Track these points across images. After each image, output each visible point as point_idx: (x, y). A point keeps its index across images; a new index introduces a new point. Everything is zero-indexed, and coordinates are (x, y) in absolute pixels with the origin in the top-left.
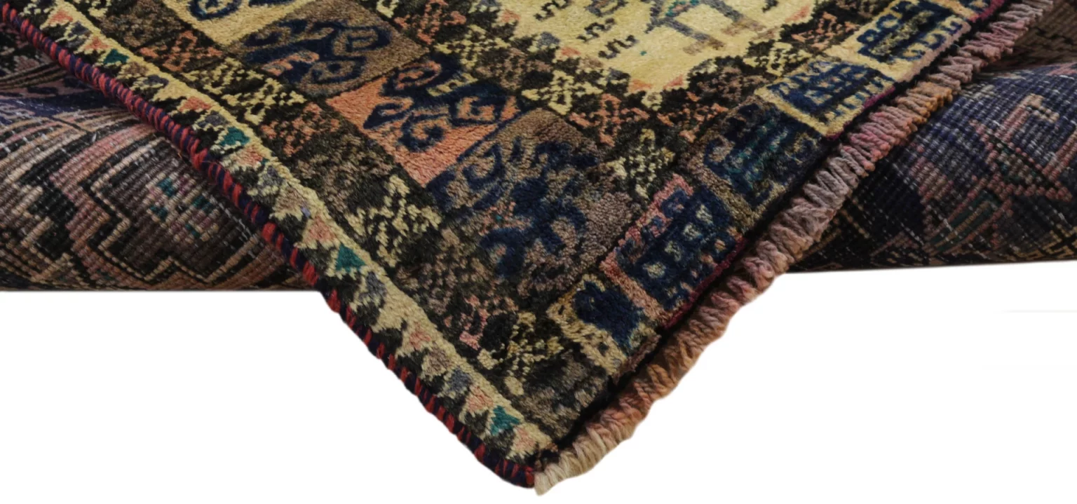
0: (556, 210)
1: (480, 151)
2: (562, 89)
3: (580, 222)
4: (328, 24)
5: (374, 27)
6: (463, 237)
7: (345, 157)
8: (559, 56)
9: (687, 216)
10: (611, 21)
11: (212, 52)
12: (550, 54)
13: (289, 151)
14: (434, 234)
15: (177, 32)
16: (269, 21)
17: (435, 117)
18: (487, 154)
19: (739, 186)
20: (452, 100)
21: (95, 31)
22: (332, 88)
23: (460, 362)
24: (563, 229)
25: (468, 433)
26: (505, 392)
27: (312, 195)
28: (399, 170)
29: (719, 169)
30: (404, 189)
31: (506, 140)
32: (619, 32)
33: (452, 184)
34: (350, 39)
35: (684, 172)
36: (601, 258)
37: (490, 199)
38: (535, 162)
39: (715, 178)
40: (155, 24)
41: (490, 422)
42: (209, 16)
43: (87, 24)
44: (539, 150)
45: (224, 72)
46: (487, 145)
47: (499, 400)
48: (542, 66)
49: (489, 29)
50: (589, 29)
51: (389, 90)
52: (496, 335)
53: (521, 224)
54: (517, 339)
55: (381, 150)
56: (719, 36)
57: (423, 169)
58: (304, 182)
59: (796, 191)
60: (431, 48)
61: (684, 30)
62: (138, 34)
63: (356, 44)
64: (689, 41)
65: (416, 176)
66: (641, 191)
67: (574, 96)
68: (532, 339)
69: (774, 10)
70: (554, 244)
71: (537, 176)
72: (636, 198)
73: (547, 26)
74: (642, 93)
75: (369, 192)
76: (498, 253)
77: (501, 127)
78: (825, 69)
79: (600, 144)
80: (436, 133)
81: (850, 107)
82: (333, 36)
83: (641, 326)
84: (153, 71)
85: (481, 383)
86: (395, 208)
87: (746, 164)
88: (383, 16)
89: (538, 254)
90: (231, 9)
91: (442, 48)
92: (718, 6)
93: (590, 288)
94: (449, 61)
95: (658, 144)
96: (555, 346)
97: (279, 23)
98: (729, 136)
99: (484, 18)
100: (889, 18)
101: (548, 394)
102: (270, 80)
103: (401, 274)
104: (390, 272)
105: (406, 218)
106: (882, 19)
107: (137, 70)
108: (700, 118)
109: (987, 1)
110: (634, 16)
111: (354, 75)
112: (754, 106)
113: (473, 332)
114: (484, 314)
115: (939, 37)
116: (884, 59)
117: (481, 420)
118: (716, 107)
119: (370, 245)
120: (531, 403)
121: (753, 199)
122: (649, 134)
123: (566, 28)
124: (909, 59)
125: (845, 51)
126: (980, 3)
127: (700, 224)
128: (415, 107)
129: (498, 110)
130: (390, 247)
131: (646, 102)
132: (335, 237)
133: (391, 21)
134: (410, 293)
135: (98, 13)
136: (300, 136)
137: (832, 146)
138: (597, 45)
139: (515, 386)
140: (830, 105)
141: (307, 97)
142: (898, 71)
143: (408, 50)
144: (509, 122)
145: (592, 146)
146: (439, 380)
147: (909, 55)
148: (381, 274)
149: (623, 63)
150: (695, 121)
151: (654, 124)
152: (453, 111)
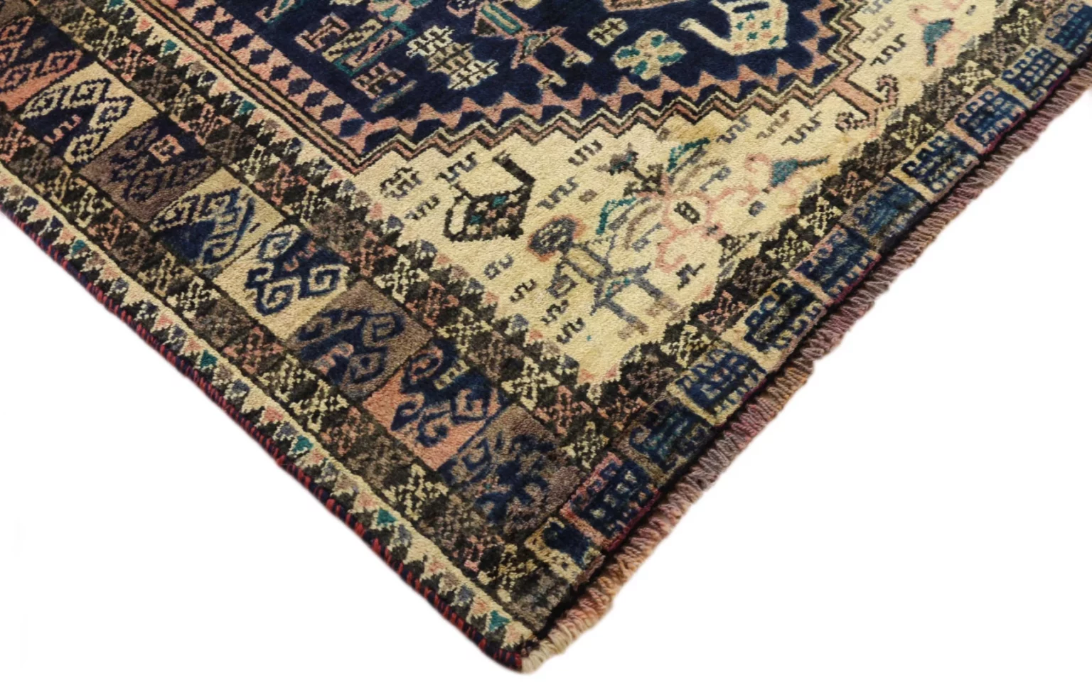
0: (527, 480)
1: (473, 444)
2: (532, 378)
3: (544, 485)
4: (358, 312)
5: (392, 314)
6: (464, 499)
7: (381, 454)
8: (529, 340)
9: (619, 478)
10: (565, 303)
11: (277, 349)
12: (520, 337)
13: (341, 452)
14: (444, 499)
15: (248, 328)
16: (314, 312)
17: (440, 415)
18: (479, 446)
19: (654, 458)
20: (451, 393)
21: (190, 332)
22: (368, 386)
23: (466, 582)
24: (533, 491)
25: (473, 631)
26: (497, 599)
27: (359, 480)
28: (418, 461)
29: (640, 448)
30: (422, 473)
31: (491, 433)
32: (571, 315)
33: (456, 468)
34: (375, 327)
35: (615, 451)
36: (561, 507)
37: (482, 476)
38: (511, 450)
39: (637, 454)
40: (232, 323)
41: (488, 622)
42: (270, 311)
43: (184, 326)
44: (514, 441)
45: (287, 371)
46: (479, 439)
47: (494, 606)
48: (517, 353)
49: (476, 311)
50: (549, 311)
51: (407, 388)
52: (490, 561)
53: (503, 489)
54: (505, 563)
55: (404, 448)
56: (645, 318)
57: (435, 457)
58: (353, 472)
59: (694, 462)
60: (435, 333)
61: (618, 311)
62: (221, 333)
63: (380, 332)
64: (621, 324)
65: (429, 463)
66: (586, 465)
67: (539, 389)
68: (515, 563)
69: (687, 287)
70: (526, 499)
71: (513, 459)
72: (583, 469)
73: (518, 308)
74: (587, 385)
75: (398, 475)
76: (488, 508)
77: (488, 423)
78: (718, 358)
79: (557, 435)
80: (442, 431)
81: (733, 402)
82: (362, 324)
83: (591, 550)
84: (237, 375)
85: (481, 595)
86: (416, 484)
87: (659, 444)
88: (397, 302)
89: (516, 506)
90: (286, 303)
91: (442, 332)
92: (644, 285)
93: (554, 526)
94: (448, 346)
95: (598, 432)
96: (531, 566)
97: (322, 314)
98: (648, 425)
99: (472, 300)
100: (770, 299)
101: (529, 599)
102: (321, 383)
103: (422, 525)
104: (415, 524)
105: (425, 490)
106: (765, 300)
107: (226, 374)
108: (627, 411)
109: (841, 288)
110: (582, 298)
111: (380, 370)
112: (665, 402)
113: (473, 560)
114: (481, 547)
115: (804, 323)
116: (762, 347)
117: (482, 621)
118: (639, 400)
119: (400, 508)
120: (517, 607)
121: (665, 468)
122: (591, 425)
123: (534, 308)
124: (780, 348)
125: (735, 336)
126: (835, 290)
127: (627, 484)
128: (426, 404)
129: (486, 405)
130: (414, 508)
131: (590, 395)
132: (376, 504)
133: (403, 306)
134: (429, 537)
135: (190, 315)
136: (347, 440)
137: (718, 432)
138: (555, 329)
139: (505, 595)
140: (719, 400)
141: (349, 400)
142: (770, 360)
143: (417, 336)
144: (493, 418)
145: (551, 436)
146: (451, 594)
147: (781, 342)
148: (408, 525)
149: (574, 348)
150: (623, 413)
151: (595, 417)
152: (454, 407)
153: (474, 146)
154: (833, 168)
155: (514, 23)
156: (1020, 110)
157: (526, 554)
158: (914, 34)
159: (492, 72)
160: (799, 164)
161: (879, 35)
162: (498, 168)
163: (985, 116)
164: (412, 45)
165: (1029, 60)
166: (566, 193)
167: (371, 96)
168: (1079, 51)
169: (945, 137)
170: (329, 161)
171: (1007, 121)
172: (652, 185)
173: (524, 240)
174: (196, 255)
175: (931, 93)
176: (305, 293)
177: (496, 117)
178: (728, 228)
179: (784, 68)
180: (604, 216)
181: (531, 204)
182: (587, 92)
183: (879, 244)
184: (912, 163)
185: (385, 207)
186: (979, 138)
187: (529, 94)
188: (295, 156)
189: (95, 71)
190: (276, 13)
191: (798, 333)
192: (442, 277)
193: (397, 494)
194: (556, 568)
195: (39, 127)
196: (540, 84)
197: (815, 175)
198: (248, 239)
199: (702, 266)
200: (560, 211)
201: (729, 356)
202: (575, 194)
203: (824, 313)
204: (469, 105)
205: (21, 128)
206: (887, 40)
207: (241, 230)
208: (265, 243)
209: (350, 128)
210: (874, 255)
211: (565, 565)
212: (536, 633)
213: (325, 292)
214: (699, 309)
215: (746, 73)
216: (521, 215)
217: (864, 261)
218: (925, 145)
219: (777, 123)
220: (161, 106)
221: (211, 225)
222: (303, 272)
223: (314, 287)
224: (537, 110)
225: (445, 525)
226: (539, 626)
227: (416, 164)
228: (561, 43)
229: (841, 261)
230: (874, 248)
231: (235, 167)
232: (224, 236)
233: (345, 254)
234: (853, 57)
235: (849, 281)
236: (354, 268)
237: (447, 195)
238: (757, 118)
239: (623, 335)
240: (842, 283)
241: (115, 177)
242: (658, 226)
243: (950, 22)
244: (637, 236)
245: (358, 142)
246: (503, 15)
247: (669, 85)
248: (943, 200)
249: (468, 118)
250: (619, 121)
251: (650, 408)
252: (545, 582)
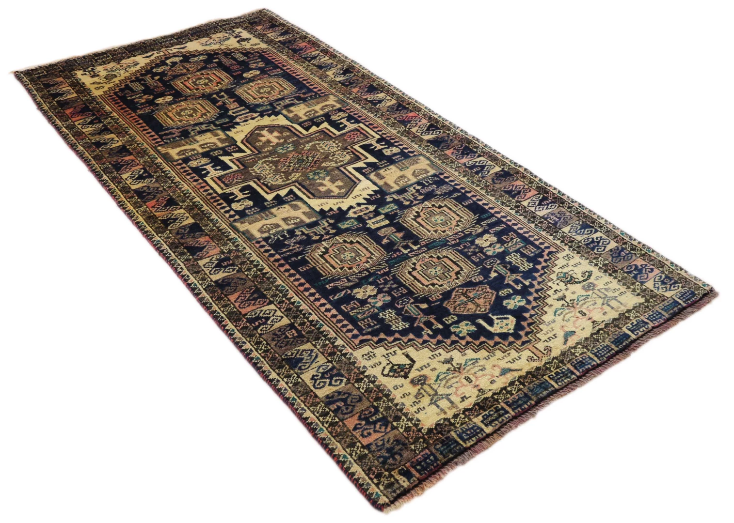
0: (396, 453)
1: (379, 439)
2: (404, 422)
3: (401, 456)
4: (347, 393)
5: (359, 395)
6: (373, 456)
7: (347, 437)
8: (404, 411)
9: (428, 457)
10: (420, 401)
11: (318, 400)
12: (401, 410)
13: (334, 434)
14: (366, 455)
15: (309, 392)
16: (332, 391)
17: (370, 429)
18: (381, 440)
19: (441, 453)
20: (375, 423)
21: (289, 390)
22: (346, 416)
23: (369, 480)
24: (398, 457)
25: (369, 496)
26: (379, 488)
27: (338, 444)
28: (359, 442)
29: (437, 450)
30: (360, 445)
31: (386, 438)
32: (421, 405)
33: (372, 446)
34: (352, 398)
35: (428, 449)
36: (406, 463)
37: (380, 449)
38: (392, 443)
39: (436, 451)
40: (304, 390)
41: (374, 494)
42: (318, 388)
43: (288, 388)
44: (394, 441)
45: (320, 407)
46: (381, 438)
47: (377, 490)
48: (400, 414)
49: (388, 399)
50: (413, 403)
51: (360, 419)
52: (379, 476)
53: (387, 455)
54: (383, 477)
55: (356, 437)
56: (447, 410)
57: (365, 442)
58: (337, 441)
59: (455, 457)
60: (373, 404)
61: (438, 406)
62: (300, 392)
63: (353, 400)
64: (438, 411)
65: (363, 443)
66: (417, 452)
67: (405, 426)
68: (387, 478)
69: (463, 402)
70: (395, 459)
71: (392, 446)
72: (416, 453)
73: (403, 400)
74: (422, 428)
75: (352, 445)
76: (381, 460)
77: (386, 434)
78: (470, 427)
79: (409, 441)
80: (369, 434)
81: (473, 441)
82: (348, 397)
83: (414, 478)
84: (303, 406)
85: (373, 486)
86: (358, 449)
87: (444, 449)
88: (361, 392)
89: (391, 461)
90: (323, 386)
91: (375, 404)
92: (449, 400)
93: (403, 469)
94: (377, 409)
95: (423, 442)
96: (392, 480)
97: (335, 392)
98: (441, 443)
99: (387, 396)
100: (492, 411)
101: (390, 490)
102: (331, 412)
103: (357, 461)
104: (355, 461)
105: (360, 451)
106: (490, 411)
107: (299, 404)
108: (435, 438)
109: (519, 411)
110: (426, 401)
111: (351, 412)
112: (449, 437)
113: (373, 475)
114: (376, 471)
115: (503, 420)
116: (486, 425)
117: (372, 494)
118: (440, 435)
119: (351, 455)
120: (385, 492)
121: (445, 457)
122: (421, 440)
123: (408, 402)
124: (493, 426)
125: (478, 420)
126: (517, 411)
127: (431, 460)
128: (365, 425)
129: (386, 428)
130: (355, 456)
131: (423, 431)
132: (343, 452)
133: (363, 394)
134: (359, 465)
135: (290, 385)
136: (337, 431)
137: (466, 449)
138: (415, 409)
139: (382, 488)
140: (468, 439)
141: (339, 419)
142: (488, 430)
143: (366, 404)
144: (388, 433)
145: (407, 441)
146: (363, 484)
147: (493, 425)
148: (352, 461)
149: (420, 416)
150: (433, 438)
151: (423, 438)
152: (375, 427)
153: (396, 348)
154: (523, 373)
155: (417, 312)
156: (595, 363)
157: (391, 476)
158: (561, 335)
159: (407, 326)
160: (510, 370)
161: (548, 333)
162: (404, 356)
163: (582, 364)
164: (381, 314)
165: (601, 348)
166: (426, 367)
167: (364, 328)
168: (620, 347)
169: (566, 368)
170: (346, 345)
171: (590, 366)
172: (457, 370)
173: (408, 380)
174: (295, 367)
175: (563, 354)
176: (330, 384)
177: (406, 341)
178: (481, 386)
179: (511, 339)
180: (438, 376)
181: (413, 369)
182: (440, 337)
183: (535, 399)
184: (552, 375)
185: (362, 363)
186: (578, 370)
187: (419, 335)
188: (334, 342)
189: (272, 307)
190: (336, 298)
191: (500, 423)
192: (378, 387)
193: (350, 451)
194: (401, 482)
195: (251, 321)
196: (423, 333)
197: (517, 374)
198: (314, 365)
199: (470, 397)
200: (422, 373)
201: (474, 426)
202: (429, 368)
203: (511, 418)
204: (397, 335)
205: (245, 320)
206: (550, 335)
207: (312, 362)
208: (319, 367)
209: (355, 336)
210: (533, 402)
211: (404, 481)
212: (390, 501)
213: (337, 385)
214: (466, 410)
215: (497, 339)
216: (409, 372)
217: (529, 404)
218: (558, 370)
219: (505, 356)
220: (292, 321)
221: (302, 359)
222: (331, 378)
223: (333, 383)
224: (421, 341)
225: (365, 463)
226: (392, 499)
227: (376, 351)
228: (433, 321)
229: (520, 402)
230: (533, 400)
231: (314, 343)
232: (306, 363)
233: (346, 375)
234: (537, 339)
235: (522, 409)
236: (348, 380)
237: (384, 362)
238: (499, 354)
239: (438, 414)
240: (519, 409)
241: (273, 339)
242: (457, 382)
243: (575, 332)
244: (449, 384)
245: (357, 341)
246: (414, 309)
247: (469, 339)
248: (562, 389)
249: (396, 340)
250: (449, 348)
251: (443, 438)
252: (396, 485)
